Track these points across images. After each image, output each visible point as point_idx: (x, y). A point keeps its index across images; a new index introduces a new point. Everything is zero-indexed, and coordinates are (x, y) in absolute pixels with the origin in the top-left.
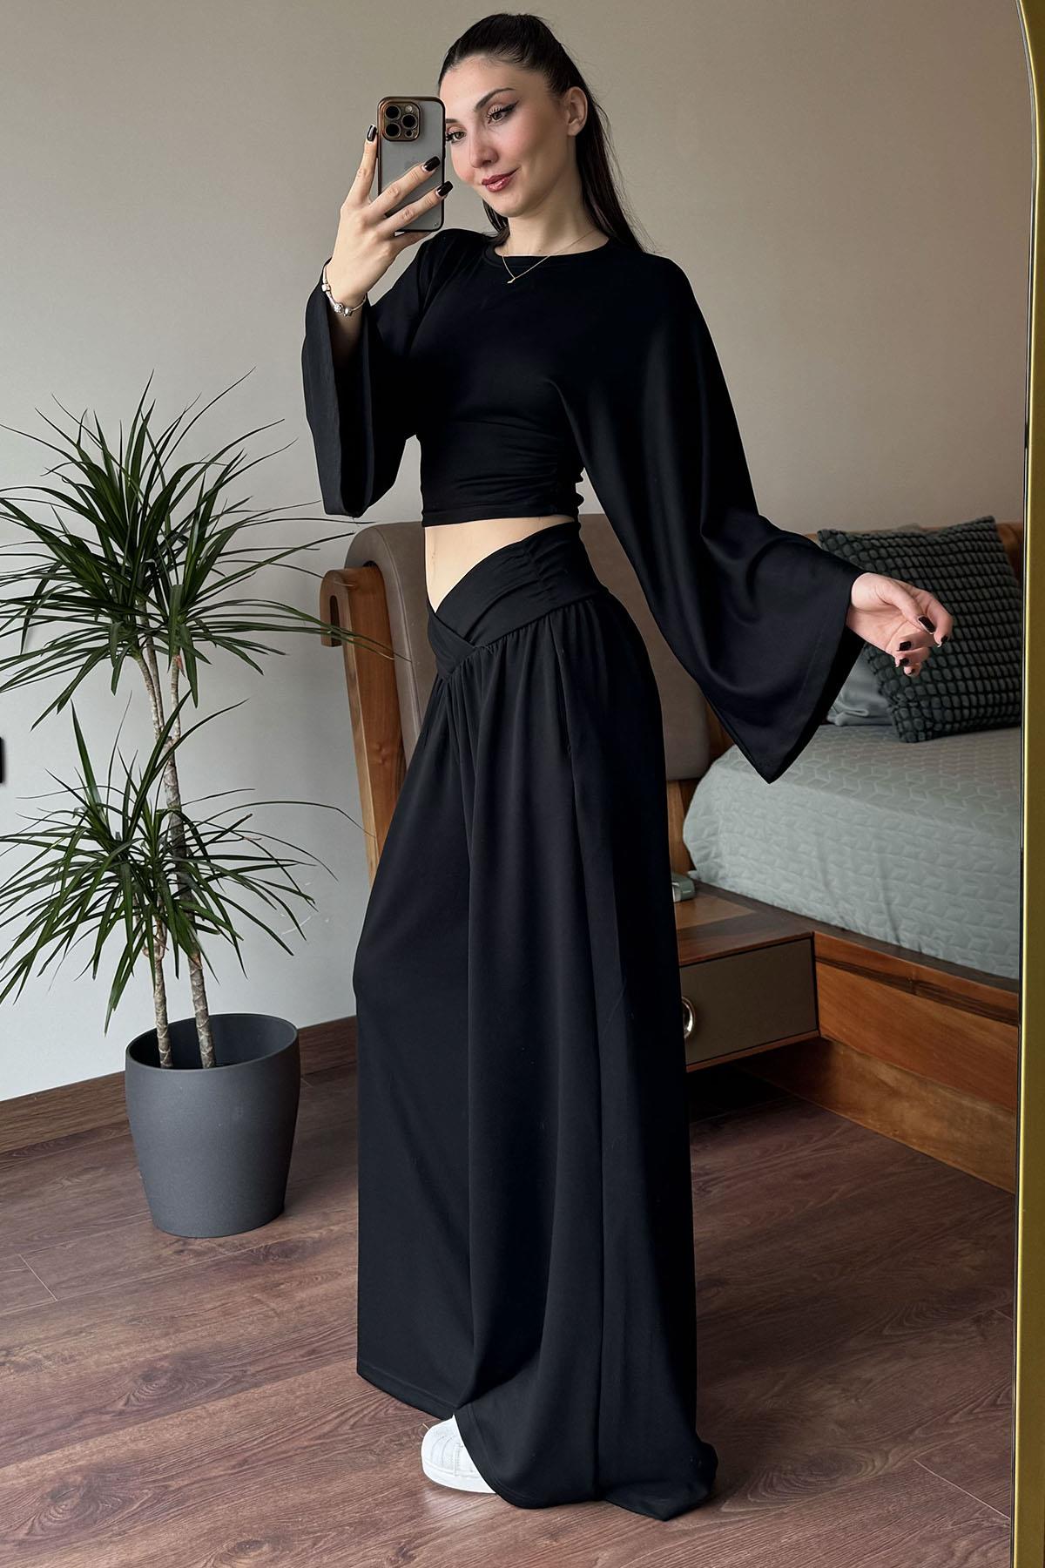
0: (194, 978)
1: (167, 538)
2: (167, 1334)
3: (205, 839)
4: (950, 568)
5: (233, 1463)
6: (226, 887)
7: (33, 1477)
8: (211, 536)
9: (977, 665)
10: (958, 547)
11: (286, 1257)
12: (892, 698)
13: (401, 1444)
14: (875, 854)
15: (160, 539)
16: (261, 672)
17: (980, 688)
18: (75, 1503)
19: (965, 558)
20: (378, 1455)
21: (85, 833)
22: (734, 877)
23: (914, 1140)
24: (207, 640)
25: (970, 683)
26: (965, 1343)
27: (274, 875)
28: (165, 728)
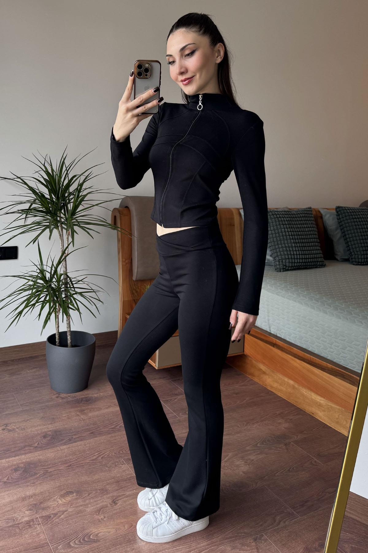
0: (68, 321)
2: (51, 424)
3: (74, 283)
4: (297, 222)
5: (67, 466)
6: (77, 297)
7: (10, 463)
9: (301, 251)
10: (300, 215)
12: (274, 258)
13: (116, 465)
15: (66, 195)
16: (93, 238)
17: (301, 257)
18: (21, 473)
20: (109, 468)
21: (40, 278)
25: (298, 256)
26: (282, 451)
27: (93, 294)
28: (64, 251)
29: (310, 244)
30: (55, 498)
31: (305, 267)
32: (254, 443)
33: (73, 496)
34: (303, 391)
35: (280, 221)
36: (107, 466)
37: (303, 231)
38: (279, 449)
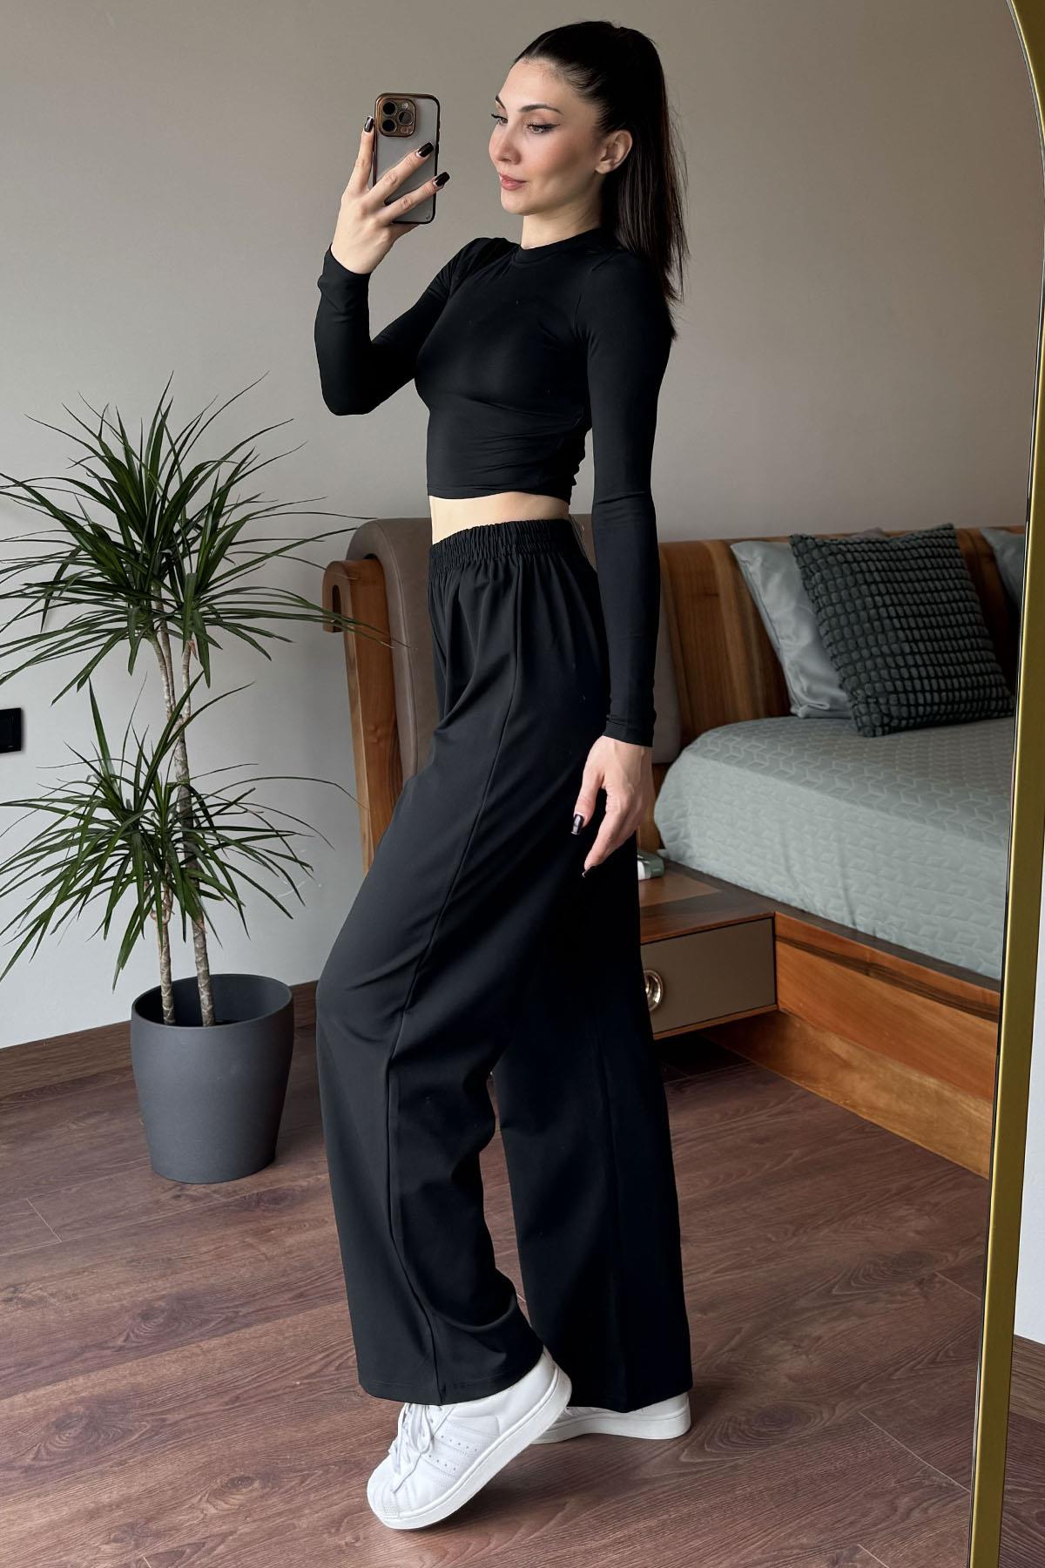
0: (197, 941)
1: (184, 528)
2: (163, 1276)
3: (211, 811)
4: (910, 573)
5: (227, 1398)
6: (229, 855)
7: (39, 1406)
8: (225, 528)
9: (933, 665)
10: (919, 553)
11: (277, 1204)
12: (852, 693)
14: (835, 844)
15: (177, 528)
16: (269, 657)
17: (935, 687)
18: (78, 1432)
19: (924, 564)
21: (100, 803)
22: (701, 857)
23: (864, 1110)
24: (217, 625)
26: (909, 1304)
27: (274, 844)
28: (175, 709)
29: (961, 642)
30: (195, 1501)
31: (951, 717)
32: (822, 1285)
33: (251, 1491)
34: (968, 1105)
35: (859, 573)
37: (932, 600)
38: (899, 1298)
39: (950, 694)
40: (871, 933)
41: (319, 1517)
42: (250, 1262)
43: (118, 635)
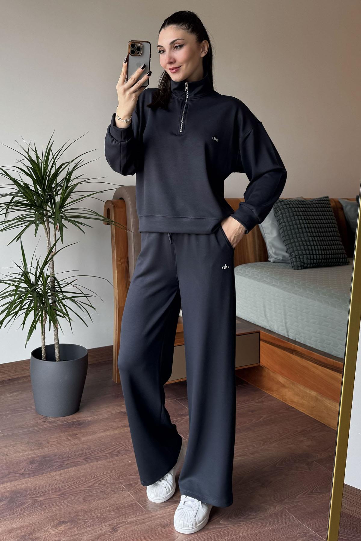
0: (55, 331)
1: (56, 186)
2: (39, 449)
3: (61, 286)
4: (313, 213)
5: (59, 493)
6: (67, 302)
8: (70, 186)
9: (320, 245)
10: (316, 205)
11: (79, 425)
12: (290, 254)
13: (115, 492)
14: (283, 307)
15: (53, 186)
16: (84, 233)
17: (320, 253)
18: (6, 503)
19: (318, 209)
20: (107, 495)
21: (23, 281)
23: (289, 402)
24: (66, 220)
25: (317, 251)
26: (303, 471)
27: (84, 300)
28: (51, 249)
29: (330, 238)
30: (46, 528)
31: (326, 264)
32: (272, 464)
33: (67, 526)
34: (327, 402)
35: (294, 211)
36: (104, 493)
37: (320, 222)
38: (300, 469)
39: (326, 256)
40: (294, 339)
41: (90, 536)
42: (69, 446)
43: (32, 222)
